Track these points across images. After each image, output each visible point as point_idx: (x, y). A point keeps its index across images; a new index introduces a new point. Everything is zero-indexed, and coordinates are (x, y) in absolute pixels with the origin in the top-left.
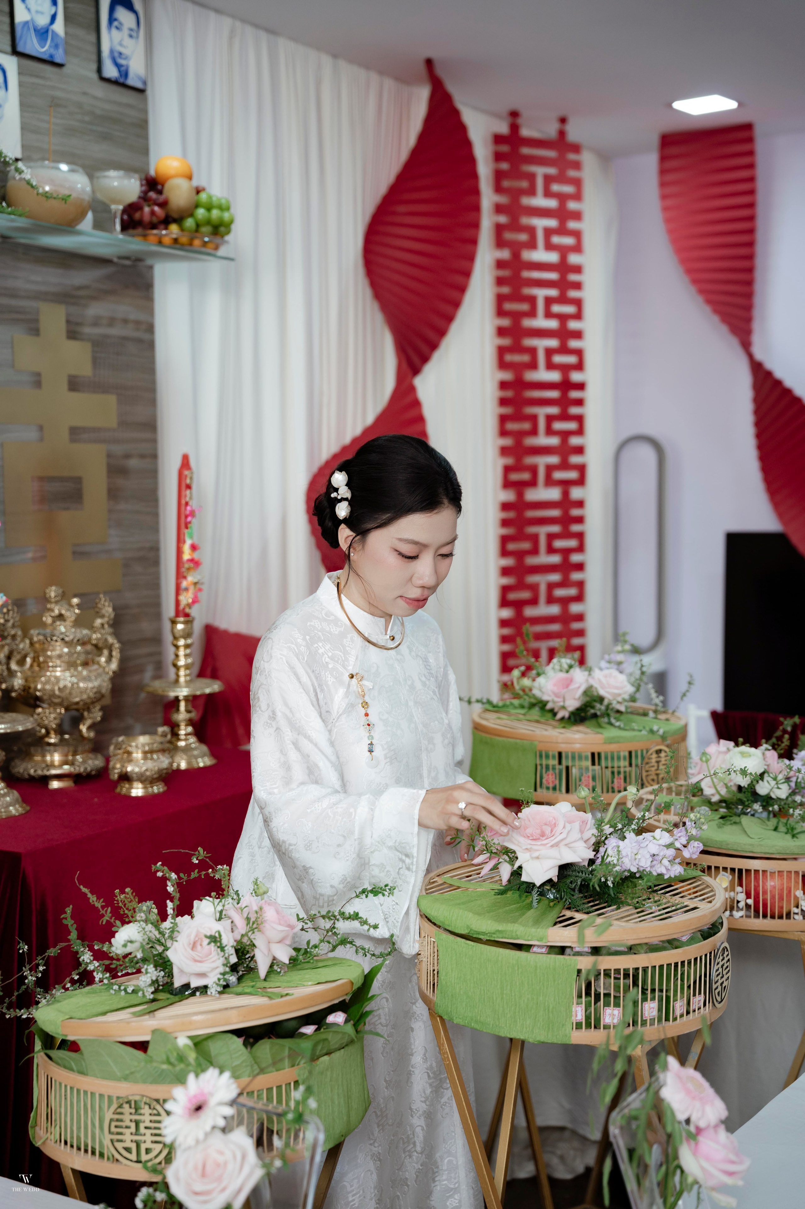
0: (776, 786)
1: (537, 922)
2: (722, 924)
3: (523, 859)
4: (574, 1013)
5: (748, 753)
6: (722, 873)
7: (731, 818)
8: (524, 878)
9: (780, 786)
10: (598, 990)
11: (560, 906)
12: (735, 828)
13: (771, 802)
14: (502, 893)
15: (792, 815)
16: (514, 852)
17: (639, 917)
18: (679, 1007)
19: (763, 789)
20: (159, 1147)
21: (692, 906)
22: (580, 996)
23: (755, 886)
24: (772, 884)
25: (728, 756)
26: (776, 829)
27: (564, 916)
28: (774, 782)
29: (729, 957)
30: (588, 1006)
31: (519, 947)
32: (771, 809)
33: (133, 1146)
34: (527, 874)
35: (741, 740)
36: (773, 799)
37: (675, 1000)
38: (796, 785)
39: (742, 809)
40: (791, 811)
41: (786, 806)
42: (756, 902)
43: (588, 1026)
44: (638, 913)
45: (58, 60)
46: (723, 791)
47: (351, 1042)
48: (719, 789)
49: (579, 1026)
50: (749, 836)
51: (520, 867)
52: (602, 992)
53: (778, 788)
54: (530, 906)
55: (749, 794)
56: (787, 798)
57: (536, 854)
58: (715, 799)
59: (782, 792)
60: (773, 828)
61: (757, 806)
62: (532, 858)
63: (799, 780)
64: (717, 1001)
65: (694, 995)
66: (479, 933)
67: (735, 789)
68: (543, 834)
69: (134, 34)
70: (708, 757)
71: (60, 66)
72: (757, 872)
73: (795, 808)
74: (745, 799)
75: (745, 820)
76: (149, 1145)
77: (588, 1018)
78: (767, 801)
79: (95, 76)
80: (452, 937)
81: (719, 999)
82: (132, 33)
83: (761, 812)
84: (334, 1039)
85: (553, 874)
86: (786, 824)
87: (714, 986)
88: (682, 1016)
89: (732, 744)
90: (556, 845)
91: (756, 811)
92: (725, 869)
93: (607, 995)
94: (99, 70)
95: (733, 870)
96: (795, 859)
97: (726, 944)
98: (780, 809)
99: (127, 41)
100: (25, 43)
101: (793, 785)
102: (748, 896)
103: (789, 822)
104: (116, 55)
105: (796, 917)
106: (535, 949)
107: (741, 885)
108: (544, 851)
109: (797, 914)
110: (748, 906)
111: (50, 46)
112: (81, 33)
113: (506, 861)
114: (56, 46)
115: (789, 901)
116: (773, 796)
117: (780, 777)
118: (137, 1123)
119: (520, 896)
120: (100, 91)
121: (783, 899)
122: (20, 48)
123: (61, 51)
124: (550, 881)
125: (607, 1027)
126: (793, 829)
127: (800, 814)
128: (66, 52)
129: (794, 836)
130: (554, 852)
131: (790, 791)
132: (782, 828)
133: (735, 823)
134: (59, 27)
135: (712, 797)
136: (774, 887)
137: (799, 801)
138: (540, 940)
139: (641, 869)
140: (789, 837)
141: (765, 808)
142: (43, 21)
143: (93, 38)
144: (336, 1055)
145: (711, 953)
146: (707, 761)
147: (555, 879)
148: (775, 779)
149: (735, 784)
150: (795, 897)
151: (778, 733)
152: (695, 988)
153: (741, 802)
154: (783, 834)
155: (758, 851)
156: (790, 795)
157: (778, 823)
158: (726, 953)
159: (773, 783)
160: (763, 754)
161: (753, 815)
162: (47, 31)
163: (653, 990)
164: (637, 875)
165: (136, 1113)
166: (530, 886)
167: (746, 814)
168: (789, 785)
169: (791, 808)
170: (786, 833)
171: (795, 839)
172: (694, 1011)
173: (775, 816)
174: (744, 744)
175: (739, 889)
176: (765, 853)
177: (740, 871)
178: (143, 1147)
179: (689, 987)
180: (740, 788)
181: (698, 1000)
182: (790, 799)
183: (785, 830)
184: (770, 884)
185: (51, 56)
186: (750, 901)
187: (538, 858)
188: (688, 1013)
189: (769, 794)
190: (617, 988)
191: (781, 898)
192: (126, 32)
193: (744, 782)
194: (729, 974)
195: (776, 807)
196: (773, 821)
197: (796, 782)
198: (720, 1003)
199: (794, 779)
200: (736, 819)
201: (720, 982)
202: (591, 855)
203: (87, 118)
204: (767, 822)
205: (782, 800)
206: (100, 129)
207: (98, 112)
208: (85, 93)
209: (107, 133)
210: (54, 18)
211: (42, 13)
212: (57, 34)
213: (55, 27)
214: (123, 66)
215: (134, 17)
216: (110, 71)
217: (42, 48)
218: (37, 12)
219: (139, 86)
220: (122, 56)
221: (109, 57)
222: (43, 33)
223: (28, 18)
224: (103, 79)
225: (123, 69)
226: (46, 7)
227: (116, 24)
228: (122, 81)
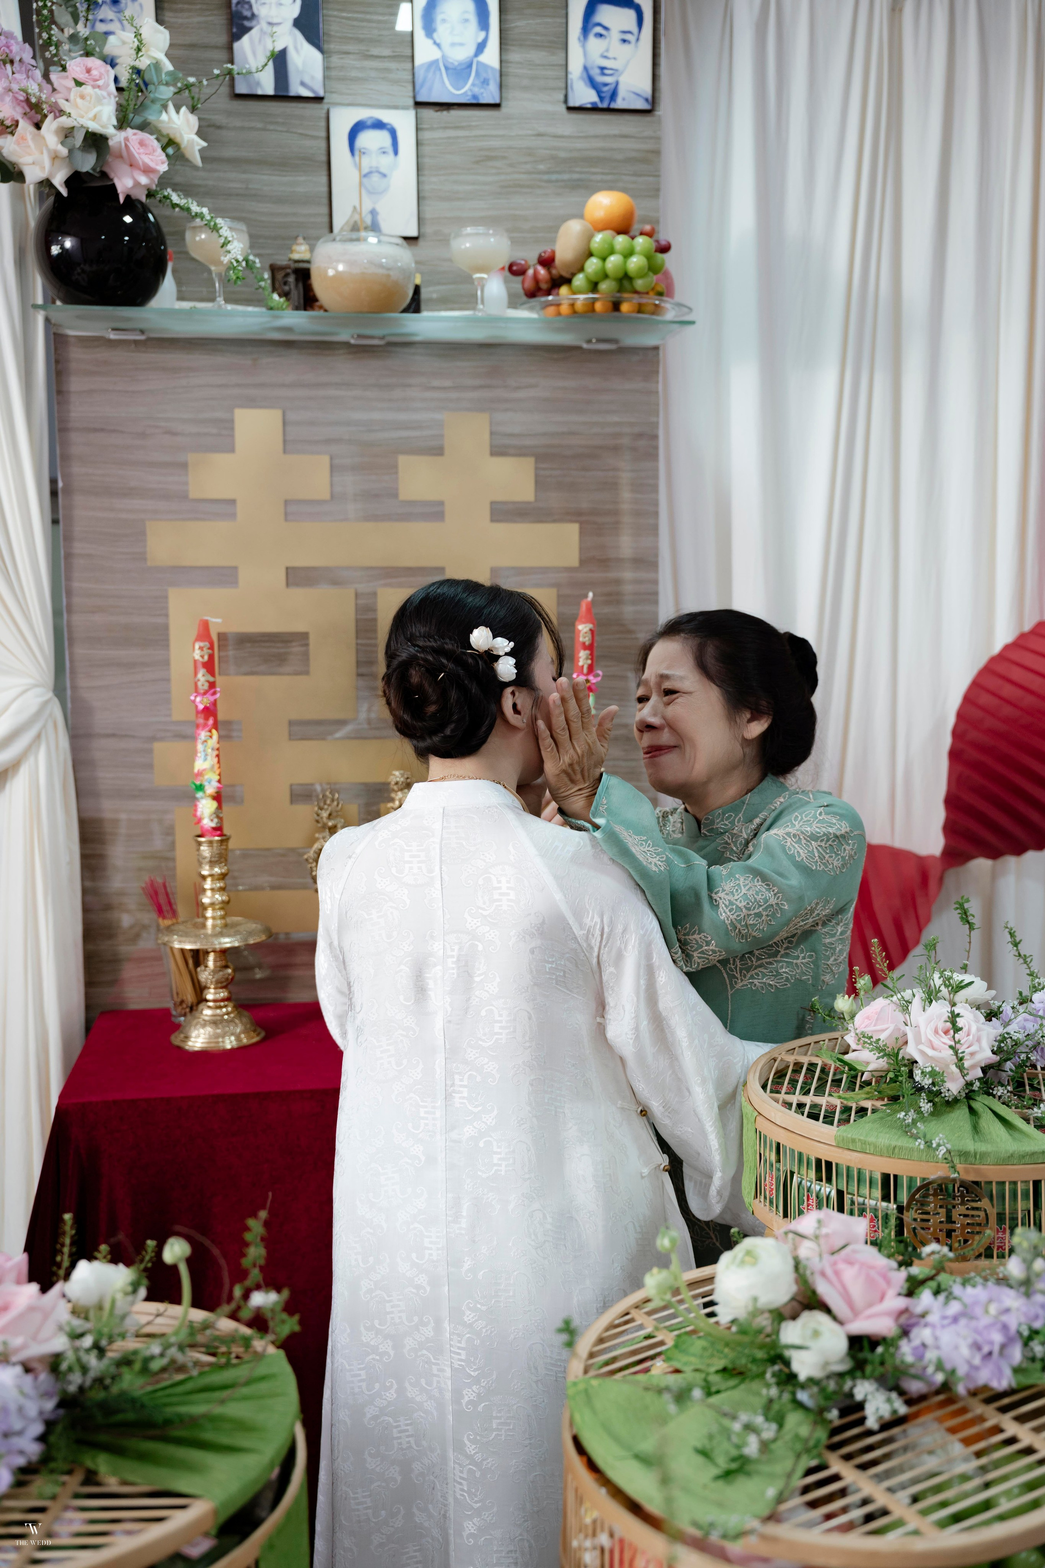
45: (487, 101)
69: (632, 38)
71: (496, 106)
82: (628, 37)
94: (566, 99)
99: (618, 50)
100: (430, 89)
104: (595, 73)
111: (473, 85)
112: (536, 55)
114: (485, 82)
120: (569, 126)
122: (422, 97)
123: (493, 87)
128: (502, 87)
142: (460, 55)
143: (556, 59)
162: (470, 66)
185: (474, 97)
192: (615, 38)
203: (541, 167)
206: (566, 177)
207: (562, 155)
208: (540, 135)
209: (578, 180)
210: (481, 47)
211: (461, 44)
212: (486, 67)
213: (484, 58)
214: (606, 85)
215: (631, 14)
216: (585, 96)
217: (458, 89)
218: (453, 45)
219: (641, 105)
220: (606, 72)
221: (581, 78)
222: (461, 72)
223: (435, 54)
224: (571, 109)
225: (605, 89)
226: (471, 34)
227: (598, 29)
228: (605, 105)
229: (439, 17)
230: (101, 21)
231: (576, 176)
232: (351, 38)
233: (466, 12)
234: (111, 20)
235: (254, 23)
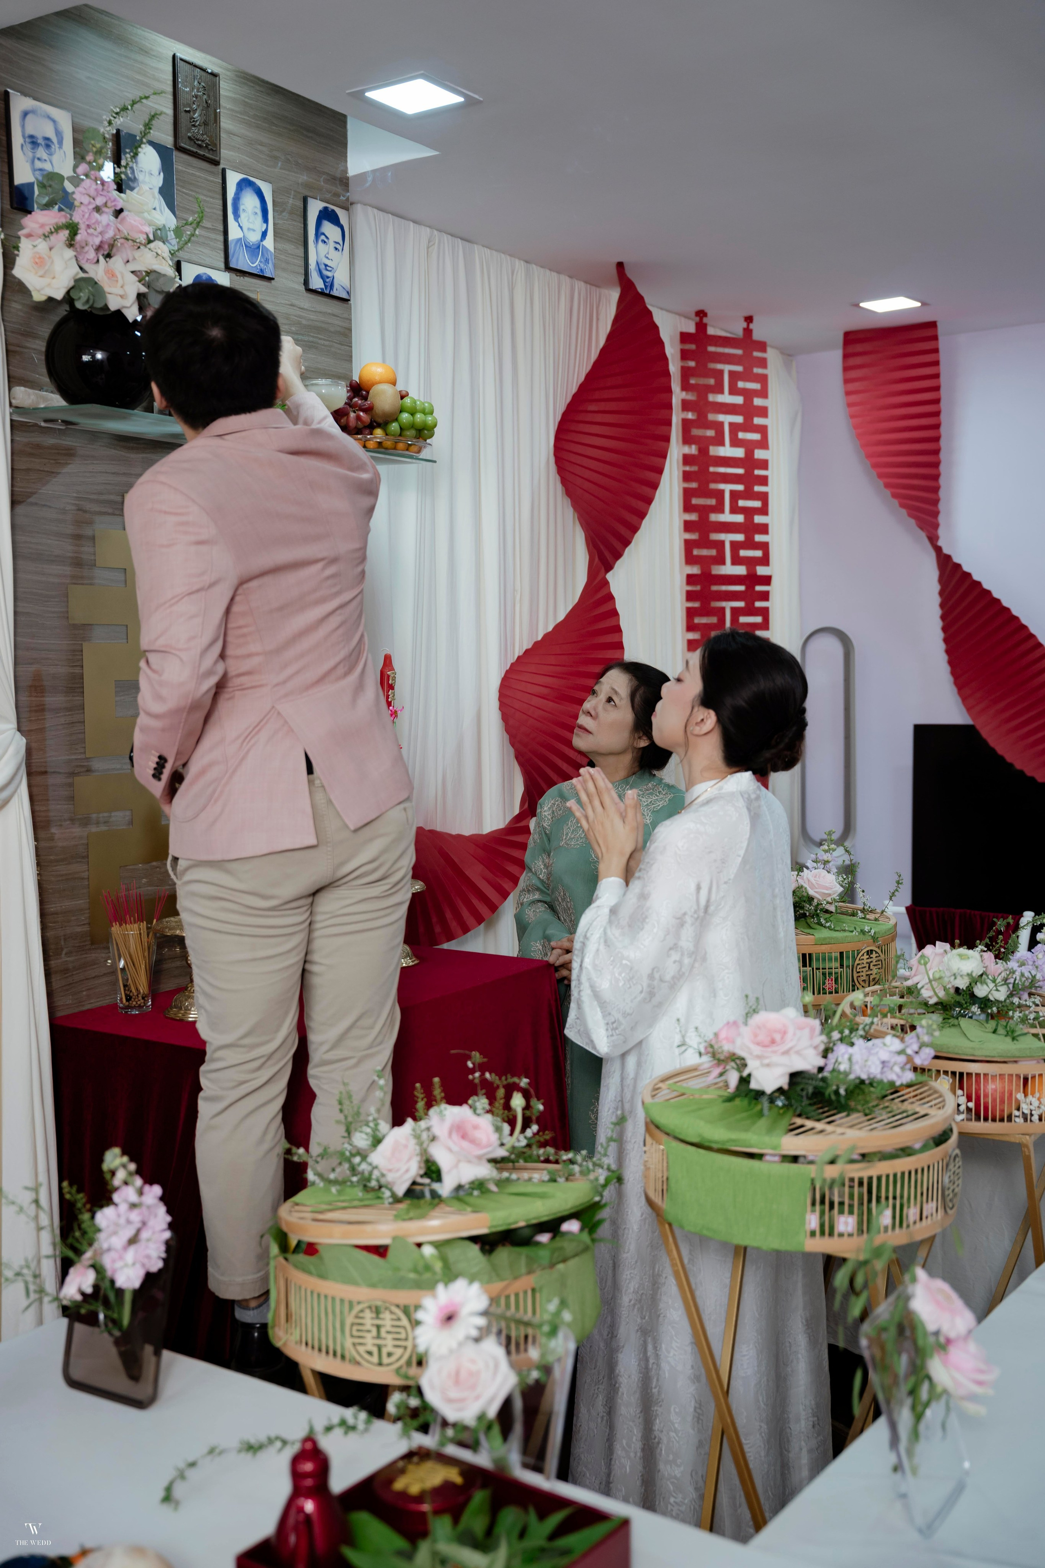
0: (995, 988)
1: (770, 1130)
2: (951, 1130)
3: (753, 1067)
4: (807, 1221)
5: (966, 955)
6: (942, 1076)
7: (950, 1021)
8: (753, 1085)
9: (999, 988)
10: (832, 1197)
11: (790, 1113)
12: (954, 1030)
13: (989, 1004)
14: (730, 1099)
15: (1012, 1018)
16: (743, 1059)
17: (870, 1125)
18: (912, 1213)
19: (981, 991)
20: (399, 1352)
21: (922, 1113)
22: (813, 1204)
23: (976, 1089)
24: (994, 1087)
25: (946, 959)
26: (995, 1032)
27: (794, 1124)
28: (994, 984)
29: (960, 1163)
30: (822, 1213)
31: (751, 1156)
32: (989, 1011)
33: (375, 1350)
34: (757, 1082)
35: (957, 941)
36: (991, 1001)
37: (909, 1207)
38: (1013, 987)
39: (960, 1012)
40: (1011, 1013)
41: (1005, 1008)
42: (978, 1105)
43: (822, 1233)
44: (869, 1120)
45: (268, 275)
46: (942, 994)
47: (586, 1249)
48: (937, 992)
49: (813, 1234)
50: (969, 1039)
51: (749, 1075)
52: (836, 1200)
53: (997, 990)
54: (761, 1114)
55: (968, 997)
56: (1005, 1000)
57: (766, 1061)
58: (932, 1001)
59: (1001, 995)
60: (992, 1030)
61: (975, 1009)
62: (763, 1065)
63: (1017, 982)
64: (949, 1207)
65: (927, 1201)
66: (710, 1141)
67: (952, 991)
68: (773, 1042)
69: (340, 248)
70: (927, 959)
71: (270, 279)
72: (978, 1075)
73: (1014, 1011)
74: (964, 1002)
75: (963, 1022)
76: (390, 1348)
77: (822, 1226)
78: (985, 1003)
79: (302, 288)
80: (682, 1146)
81: (951, 1205)
82: (338, 246)
83: (980, 1014)
84: (569, 1247)
85: (784, 1082)
86: (1006, 1027)
87: (947, 1193)
88: (915, 1223)
89: (947, 946)
90: (786, 1053)
91: (974, 1013)
92: (946, 1073)
93: (841, 1204)
94: (306, 282)
95: (954, 1073)
96: (1016, 1062)
97: (957, 1151)
98: (998, 1012)
99: (333, 254)
100: (237, 260)
101: (1011, 986)
102: (969, 1099)
103: (1009, 1024)
104: (322, 267)
105: (1017, 1120)
106: (768, 1158)
107: (961, 1088)
108: (776, 1059)
109: (1018, 1117)
110: (969, 1110)
111: (260, 261)
112: (289, 247)
113: (733, 1068)
114: (267, 261)
115: (1010, 1104)
116: (992, 998)
117: (999, 980)
118: (378, 1327)
119: (750, 1103)
120: (308, 302)
121: (1004, 1102)
122: (233, 265)
123: (270, 265)
124: (780, 1090)
125: (841, 1235)
126: (1013, 1031)
127: (1020, 1017)
128: (275, 266)
129: (1014, 1039)
130: (784, 1060)
131: (1009, 992)
132: (1001, 1031)
133: (954, 1025)
134: (269, 243)
135: (929, 999)
136: (995, 1090)
137: (1017, 1004)
138: (774, 1148)
139: (872, 1076)
140: (1009, 1039)
141: (983, 1009)
142: (254, 237)
143: (301, 252)
144: (572, 1263)
145: (943, 1160)
146: (925, 964)
147: (786, 1087)
148: (994, 981)
149: (953, 986)
150: (1017, 1100)
151: (992, 934)
152: (927, 1195)
153: (959, 1004)
154: (1003, 1037)
155: (979, 1054)
156: (1008, 997)
157: (997, 1025)
158: (957, 1160)
159: (992, 985)
160: (981, 956)
161: (971, 1017)
162: (258, 247)
163: (887, 1198)
164: (867, 1082)
165: (378, 1318)
166: (759, 1094)
167: (964, 1016)
168: (1009, 988)
169: (1010, 1010)
170: (1006, 1036)
171: (1015, 1042)
172: (927, 1217)
173: (993, 1018)
174: (961, 946)
175: (959, 1092)
176: (986, 1056)
177: (961, 1074)
178: (385, 1351)
179: (922, 1194)
180: (957, 990)
181: (930, 1207)
182: (1008, 1001)
183: (1006, 1033)
184: (991, 1087)
185: (262, 271)
186: (971, 1105)
187: (768, 1065)
188: (921, 1219)
189: (987, 996)
190: (851, 1196)
191: (1002, 1102)
192: (332, 245)
193: (962, 984)
194: (960, 1181)
195: (995, 1009)
196: (992, 1024)
197: (1014, 983)
198: (951, 1209)
199: (1012, 981)
200: (955, 1022)
201: (952, 1188)
202: (821, 1062)
204: (985, 1024)
205: (1001, 1002)
206: (306, 338)
207: (304, 322)
208: (292, 305)
209: (312, 342)
210: (264, 234)
211: (254, 230)
212: (267, 250)
213: (265, 243)
214: (328, 277)
215: (339, 230)
216: (316, 283)
217: (253, 264)
218: (249, 229)
219: (344, 295)
220: (328, 268)
221: (315, 269)
222: (255, 250)
223: (241, 235)
224: (309, 290)
225: (328, 280)
226: (258, 224)
227: (323, 237)
228: (327, 292)
229: (242, 207)
230: (39, 159)
231: (311, 339)
232: (188, 209)
233: (256, 207)
234: (45, 160)
235: (135, 185)
